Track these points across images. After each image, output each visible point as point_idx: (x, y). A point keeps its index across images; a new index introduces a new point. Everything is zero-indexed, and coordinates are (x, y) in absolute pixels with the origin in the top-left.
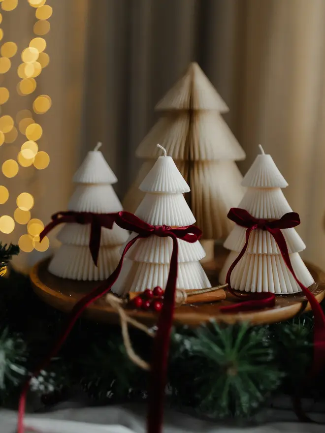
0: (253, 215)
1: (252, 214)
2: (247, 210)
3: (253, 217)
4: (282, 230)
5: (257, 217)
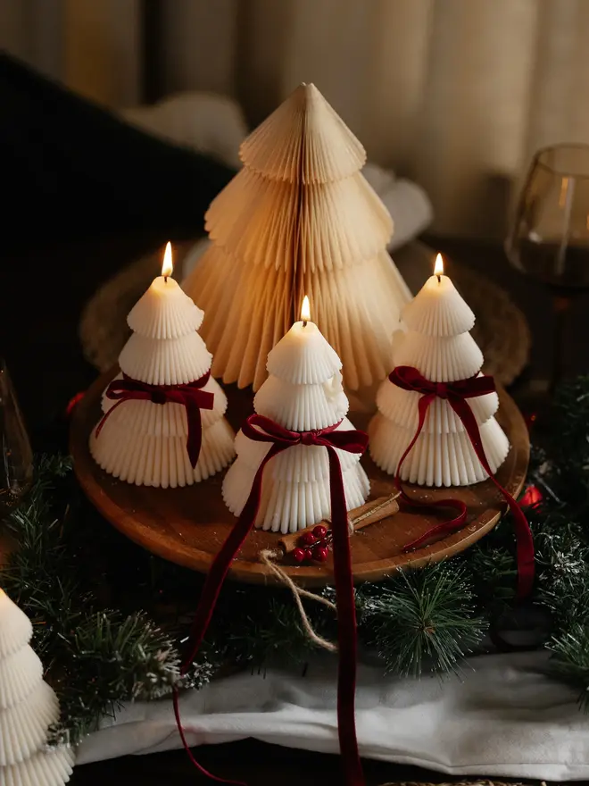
0: (427, 378)
1: (425, 373)
2: (417, 368)
3: (426, 381)
4: (466, 399)
5: (433, 380)
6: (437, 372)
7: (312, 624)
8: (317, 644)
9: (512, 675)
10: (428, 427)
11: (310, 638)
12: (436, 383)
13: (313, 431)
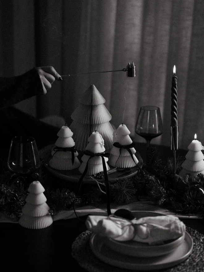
4: (130, 148)
6: (123, 143)
7: (101, 189)
8: (102, 192)
9: (141, 205)
10: (122, 155)
11: (101, 191)
12: (123, 146)
13: (98, 153)
